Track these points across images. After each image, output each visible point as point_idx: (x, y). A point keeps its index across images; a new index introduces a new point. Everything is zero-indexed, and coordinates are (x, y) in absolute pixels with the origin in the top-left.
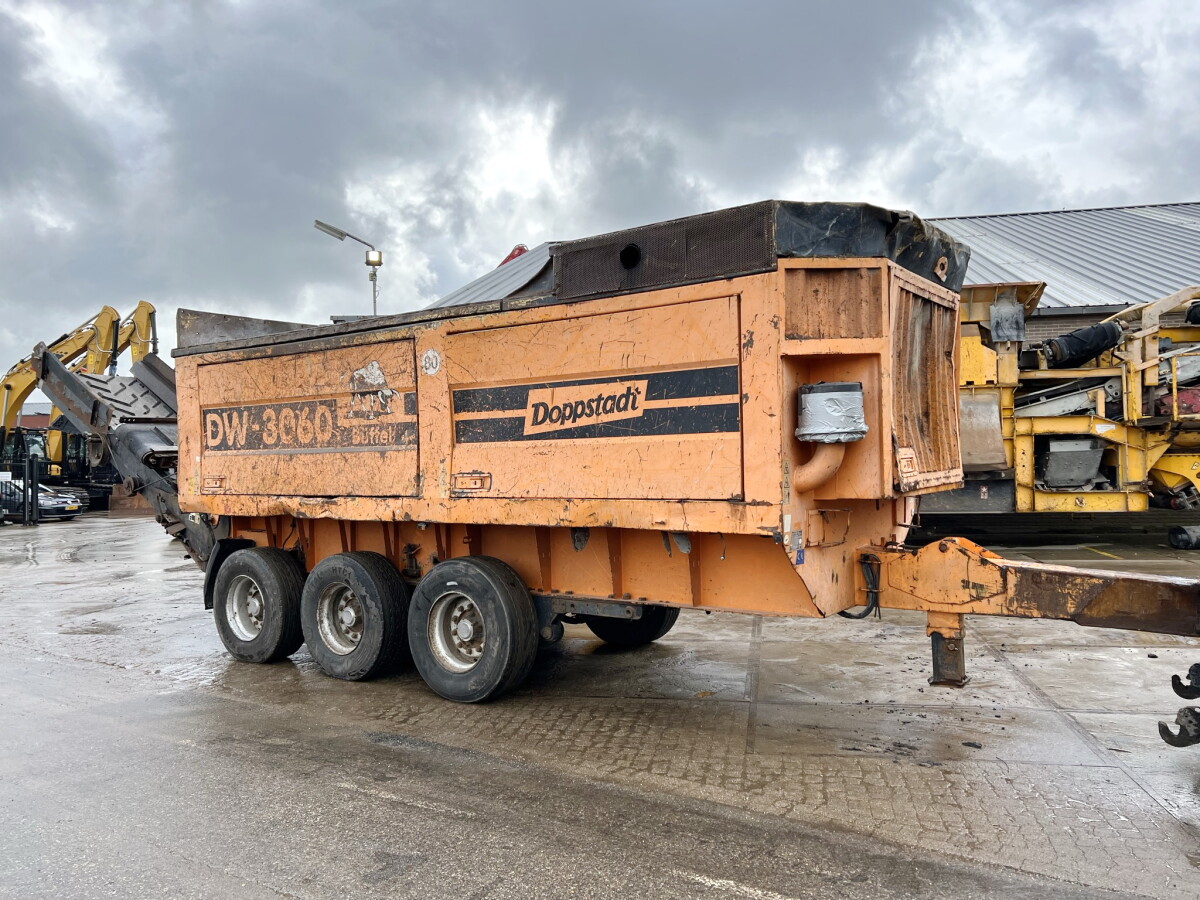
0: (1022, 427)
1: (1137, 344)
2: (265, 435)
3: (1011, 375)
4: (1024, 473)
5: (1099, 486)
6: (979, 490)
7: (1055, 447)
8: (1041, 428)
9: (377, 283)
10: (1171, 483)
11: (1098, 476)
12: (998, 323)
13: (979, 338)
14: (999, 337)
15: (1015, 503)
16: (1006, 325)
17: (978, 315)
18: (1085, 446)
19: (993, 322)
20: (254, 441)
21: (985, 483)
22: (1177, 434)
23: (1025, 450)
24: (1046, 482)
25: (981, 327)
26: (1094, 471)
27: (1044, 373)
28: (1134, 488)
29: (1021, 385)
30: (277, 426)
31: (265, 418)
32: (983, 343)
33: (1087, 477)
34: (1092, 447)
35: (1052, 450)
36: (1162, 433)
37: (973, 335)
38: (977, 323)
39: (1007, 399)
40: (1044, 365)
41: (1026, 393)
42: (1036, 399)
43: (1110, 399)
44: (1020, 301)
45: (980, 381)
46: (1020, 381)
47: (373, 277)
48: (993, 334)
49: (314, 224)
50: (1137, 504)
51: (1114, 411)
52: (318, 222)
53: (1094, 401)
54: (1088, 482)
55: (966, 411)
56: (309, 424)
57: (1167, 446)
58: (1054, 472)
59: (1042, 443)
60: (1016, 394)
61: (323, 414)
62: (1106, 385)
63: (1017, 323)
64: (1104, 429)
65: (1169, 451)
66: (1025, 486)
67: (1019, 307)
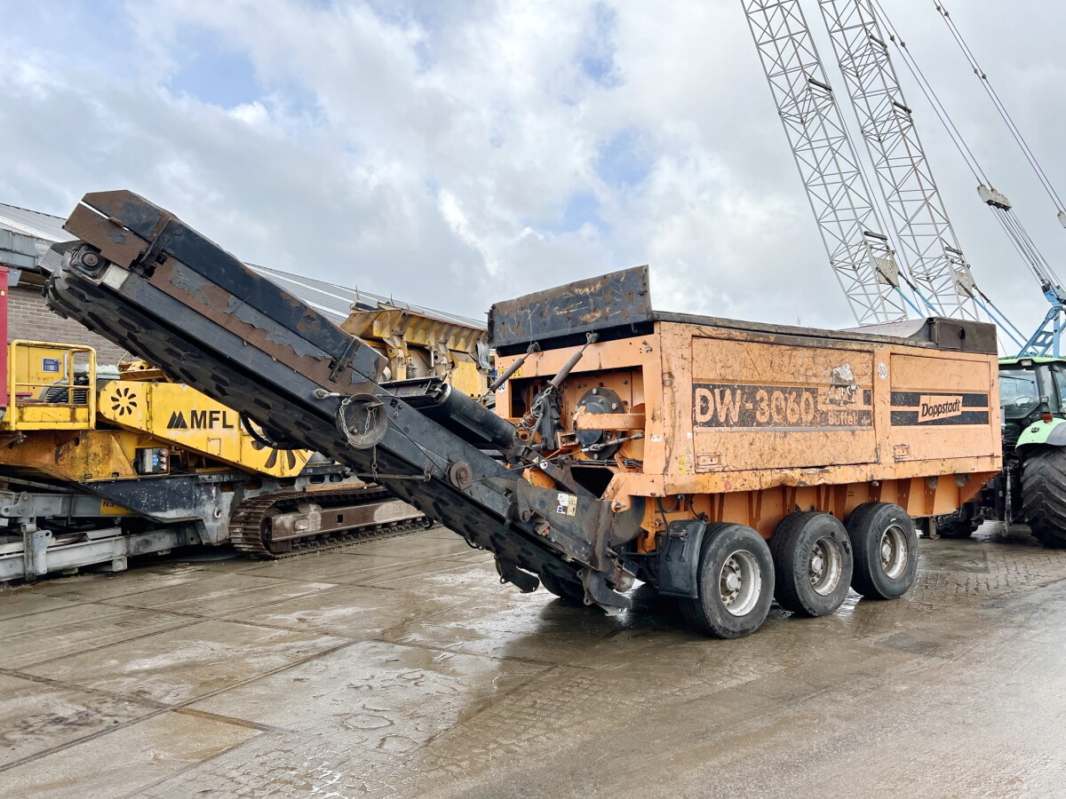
2: (758, 413)
17: (469, 349)
20: (747, 419)
30: (769, 405)
31: (758, 398)
45: (476, 394)
56: (796, 407)
61: (807, 399)
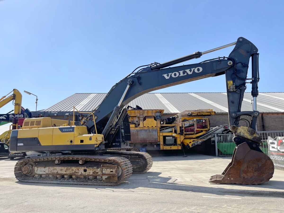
0: (161, 134)
1: (179, 120)
3: (159, 126)
4: (162, 143)
5: (174, 145)
6: (154, 146)
7: (167, 138)
8: (165, 134)
9: (37, 104)
10: (186, 144)
11: (174, 143)
12: (157, 116)
13: (154, 119)
14: (157, 119)
15: (160, 148)
16: (158, 117)
17: (154, 115)
18: (171, 138)
19: (156, 116)
21: (155, 145)
22: (185, 136)
23: (162, 138)
24: (166, 144)
25: (154, 117)
26: (173, 142)
27: (164, 125)
28: (179, 145)
29: (161, 127)
32: (154, 120)
33: (173, 143)
34: (173, 138)
35: (166, 138)
36: (183, 136)
37: (153, 118)
38: (154, 116)
39: (159, 129)
40: (164, 124)
41: (162, 128)
42: (164, 130)
43: (175, 130)
44: (160, 112)
45: (154, 126)
46: (161, 126)
47: (36, 103)
48: (156, 118)
49: (24, 91)
50: (180, 148)
51: (176, 132)
52: (25, 91)
53: (173, 130)
54: (173, 144)
55: (152, 131)
57: (184, 138)
58: (167, 142)
59: (164, 137)
60: (160, 129)
62: (174, 127)
63: (160, 116)
64: (174, 135)
65: (184, 139)
66: (162, 145)
67: (160, 113)
